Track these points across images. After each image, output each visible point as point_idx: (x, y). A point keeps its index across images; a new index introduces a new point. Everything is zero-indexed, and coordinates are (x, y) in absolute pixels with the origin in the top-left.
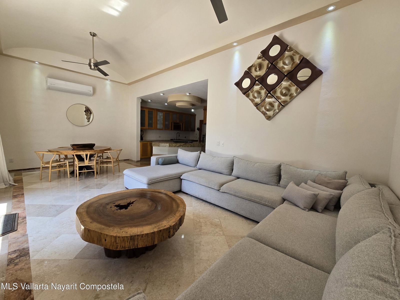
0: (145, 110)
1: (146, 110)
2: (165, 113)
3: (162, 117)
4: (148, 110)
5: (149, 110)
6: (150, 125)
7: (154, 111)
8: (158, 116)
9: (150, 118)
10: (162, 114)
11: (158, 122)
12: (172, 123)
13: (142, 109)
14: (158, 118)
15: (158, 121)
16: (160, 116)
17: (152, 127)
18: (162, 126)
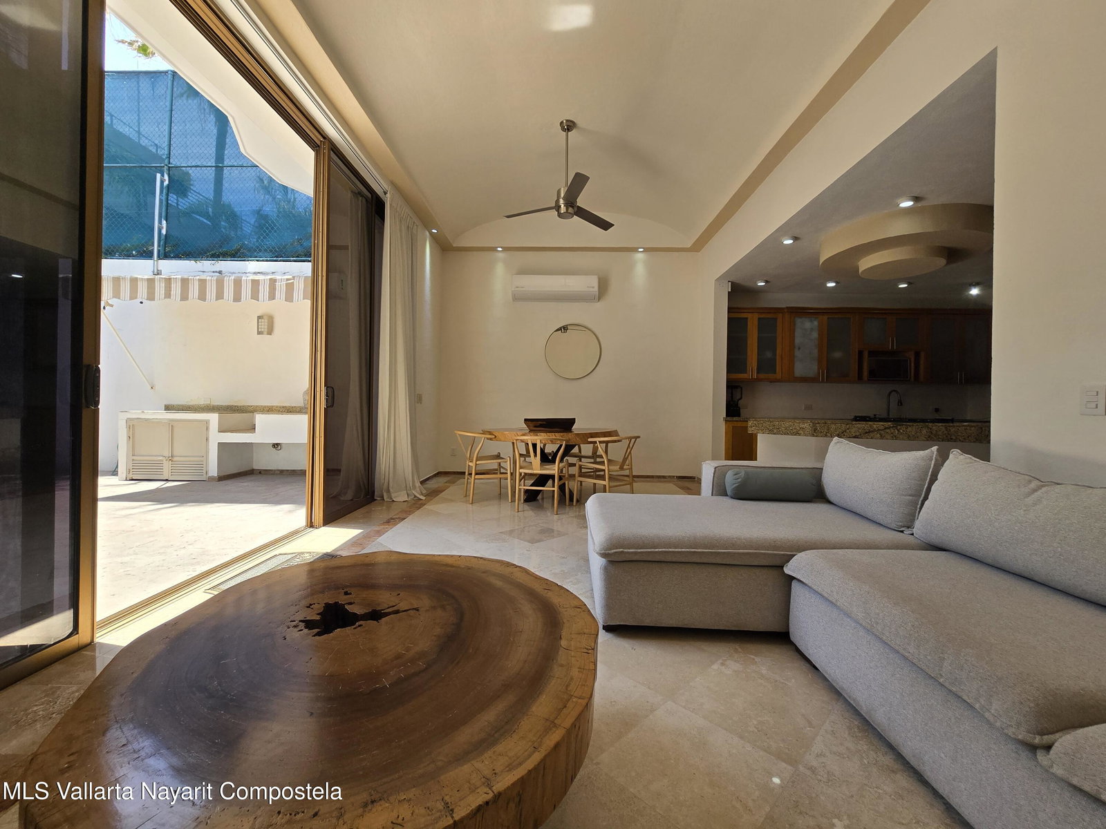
0: (747, 318)
1: (749, 316)
2: (828, 318)
3: (815, 335)
4: (756, 316)
5: (762, 316)
6: (766, 366)
7: (780, 315)
8: (798, 333)
9: (767, 343)
10: (816, 323)
11: (797, 353)
12: (861, 353)
13: (734, 315)
14: (798, 341)
15: (796, 350)
16: (807, 332)
17: (775, 373)
18: (816, 367)
